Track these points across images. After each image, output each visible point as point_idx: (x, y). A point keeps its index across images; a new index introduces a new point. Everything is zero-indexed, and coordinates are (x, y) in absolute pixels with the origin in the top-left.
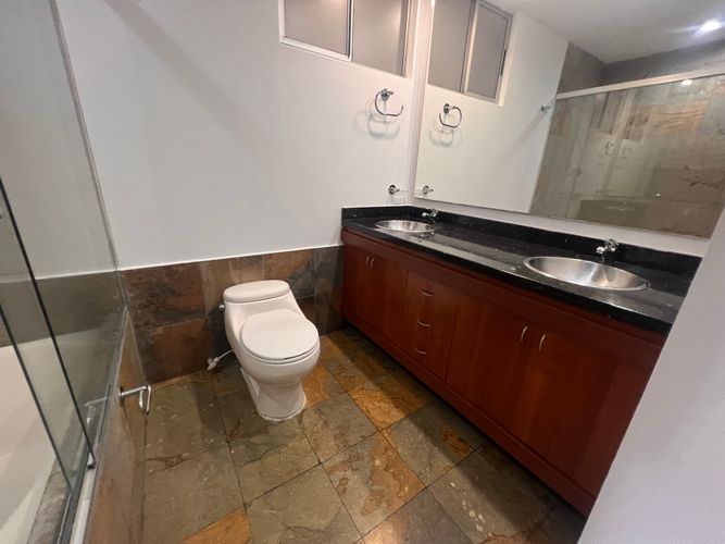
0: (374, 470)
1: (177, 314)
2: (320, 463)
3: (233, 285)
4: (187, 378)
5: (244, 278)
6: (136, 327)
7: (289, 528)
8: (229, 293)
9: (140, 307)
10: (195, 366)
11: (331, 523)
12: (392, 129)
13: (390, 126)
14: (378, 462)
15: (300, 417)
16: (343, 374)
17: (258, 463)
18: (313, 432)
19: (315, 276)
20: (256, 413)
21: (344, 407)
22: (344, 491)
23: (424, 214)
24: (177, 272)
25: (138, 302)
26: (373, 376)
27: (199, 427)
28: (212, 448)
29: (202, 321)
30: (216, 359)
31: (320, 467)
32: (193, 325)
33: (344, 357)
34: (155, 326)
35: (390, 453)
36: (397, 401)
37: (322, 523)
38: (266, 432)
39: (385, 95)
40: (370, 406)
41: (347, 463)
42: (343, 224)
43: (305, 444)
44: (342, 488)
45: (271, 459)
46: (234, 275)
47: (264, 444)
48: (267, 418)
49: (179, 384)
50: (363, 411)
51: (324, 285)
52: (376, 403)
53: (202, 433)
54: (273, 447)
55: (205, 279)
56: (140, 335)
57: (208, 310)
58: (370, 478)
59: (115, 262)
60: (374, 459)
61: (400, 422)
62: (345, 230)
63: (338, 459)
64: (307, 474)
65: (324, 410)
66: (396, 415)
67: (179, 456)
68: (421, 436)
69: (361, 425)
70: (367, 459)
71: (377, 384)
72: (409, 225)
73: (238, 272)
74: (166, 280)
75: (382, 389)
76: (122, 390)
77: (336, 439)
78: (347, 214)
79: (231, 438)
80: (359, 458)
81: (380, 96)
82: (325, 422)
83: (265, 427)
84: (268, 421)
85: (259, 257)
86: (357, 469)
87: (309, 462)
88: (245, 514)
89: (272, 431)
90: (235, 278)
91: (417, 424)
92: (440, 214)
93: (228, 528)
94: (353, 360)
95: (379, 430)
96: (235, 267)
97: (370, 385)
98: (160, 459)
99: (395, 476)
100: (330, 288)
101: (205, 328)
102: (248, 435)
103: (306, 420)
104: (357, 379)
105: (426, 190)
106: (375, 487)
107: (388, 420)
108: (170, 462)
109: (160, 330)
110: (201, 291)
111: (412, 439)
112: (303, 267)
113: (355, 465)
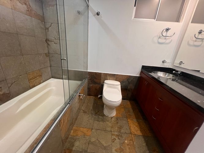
0: (124, 143)
1: (95, 83)
2: (111, 131)
3: (107, 80)
4: (94, 97)
5: (110, 79)
6: (88, 83)
7: (98, 140)
8: (106, 81)
9: (90, 79)
10: (96, 95)
11: (107, 146)
12: (168, 41)
13: (168, 40)
14: (126, 141)
15: (112, 118)
16: (129, 113)
17: (98, 122)
18: (113, 123)
19: (129, 83)
20: (103, 111)
21: (124, 122)
22: (114, 142)
23: (174, 72)
24: (97, 74)
25: (89, 78)
26: (137, 118)
27: (91, 108)
28: (92, 113)
29: (99, 86)
30: (100, 96)
31: (111, 132)
32: (98, 86)
33: (131, 109)
34: (91, 84)
35: (131, 142)
36: (142, 130)
37: (105, 145)
38: (103, 117)
39: (167, 30)
40: (132, 126)
41: (118, 136)
42: (141, 70)
43: (110, 124)
44: (113, 141)
45: (101, 123)
46: (108, 77)
47: (102, 119)
48: (105, 114)
49: (92, 98)
50: (129, 126)
51: (131, 86)
52: (134, 126)
53: (91, 110)
54: (103, 121)
55: (102, 77)
56: (88, 85)
57: (101, 84)
58: (122, 144)
59: (87, 70)
60: (125, 140)
61: (139, 136)
62: (142, 72)
63: (116, 133)
64: (107, 132)
65: (119, 119)
66: (139, 133)
67: (86, 112)
68: (144, 144)
69: (127, 129)
70: (123, 138)
71: (137, 121)
72: (166, 74)
73: (109, 77)
74: (95, 75)
75: (138, 123)
76: (80, 94)
77: (118, 128)
78: (143, 67)
79: (96, 114)
80: (121, 136)
81: (165, 30)
82: (117, 122)
83: (103, 115)
84: (104, 114)
85: (115, 75)
86: (119, 139)
87: (109, 129)
88: (91, 131)
89: (104, 117)
90: (108, 78)
91: (145, 140)
92: (182, 73)
93: (87, 131)
94: (133, 111)
95: (131, 133)
96: (109, 76)
97: (135, 120)
98: (83, 111)
99: (129, 148)
100: (133, 87)
101: (100, 88)
102: (99, 115)
103: (113, 119)
104: (132, 116)
105: (181, 63)
106: (122, 147)
107: (136, 133)
108: (85, 112)
109: (92, 85)
110: (100, 79)
111: (141, 143)
112: (126, 80)
113: (119, 137)
